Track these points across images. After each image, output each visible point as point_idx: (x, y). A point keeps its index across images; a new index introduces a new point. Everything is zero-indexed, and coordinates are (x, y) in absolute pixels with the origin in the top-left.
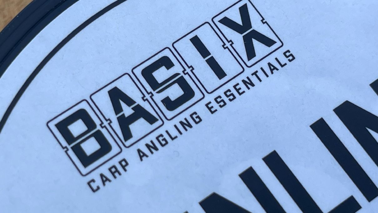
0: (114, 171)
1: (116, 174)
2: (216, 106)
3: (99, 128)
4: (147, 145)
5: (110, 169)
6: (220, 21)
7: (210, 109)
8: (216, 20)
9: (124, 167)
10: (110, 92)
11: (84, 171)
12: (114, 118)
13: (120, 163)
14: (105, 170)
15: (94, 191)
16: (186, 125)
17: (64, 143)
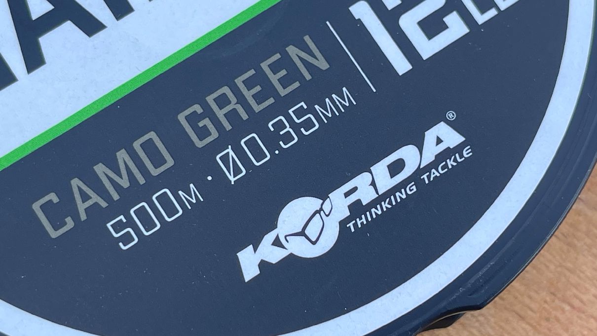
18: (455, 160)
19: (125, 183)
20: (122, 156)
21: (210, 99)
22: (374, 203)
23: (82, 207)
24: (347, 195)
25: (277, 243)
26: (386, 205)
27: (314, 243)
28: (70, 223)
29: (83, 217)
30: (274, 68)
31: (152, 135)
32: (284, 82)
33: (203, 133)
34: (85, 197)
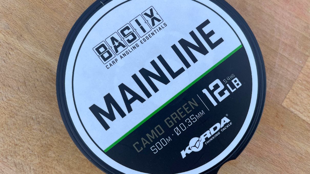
0: (113, 62)
1: (114, 63)
2: (143, 41)
3: (108, 49)
4: (123, 54)
5: (112, 62)
6: (144, 14)
7: (141, 42)
8: (143, 14)
9: (116, 61)
10: (111, 38)
11: (105, 62)
12: (113, 46)
13: (115, 60)
14: (111, 62)
15: (108, 68)
16: (134, 48)
17: (98, 54)
18: (228, 126)
19: (153, 138)
20: (152, 131)
21: (171, 116)
22: (211, 138)
23: (144, 144)
24: (204, 136)
25: (189, 149)
26: (213, 138)
27: (198, 148)
28: (142, 149)
29: (145, 147)
30: (186, 107)
31: (159, 126)
32: (188, 110)
33: (170, 124)
34: (145, 142)
